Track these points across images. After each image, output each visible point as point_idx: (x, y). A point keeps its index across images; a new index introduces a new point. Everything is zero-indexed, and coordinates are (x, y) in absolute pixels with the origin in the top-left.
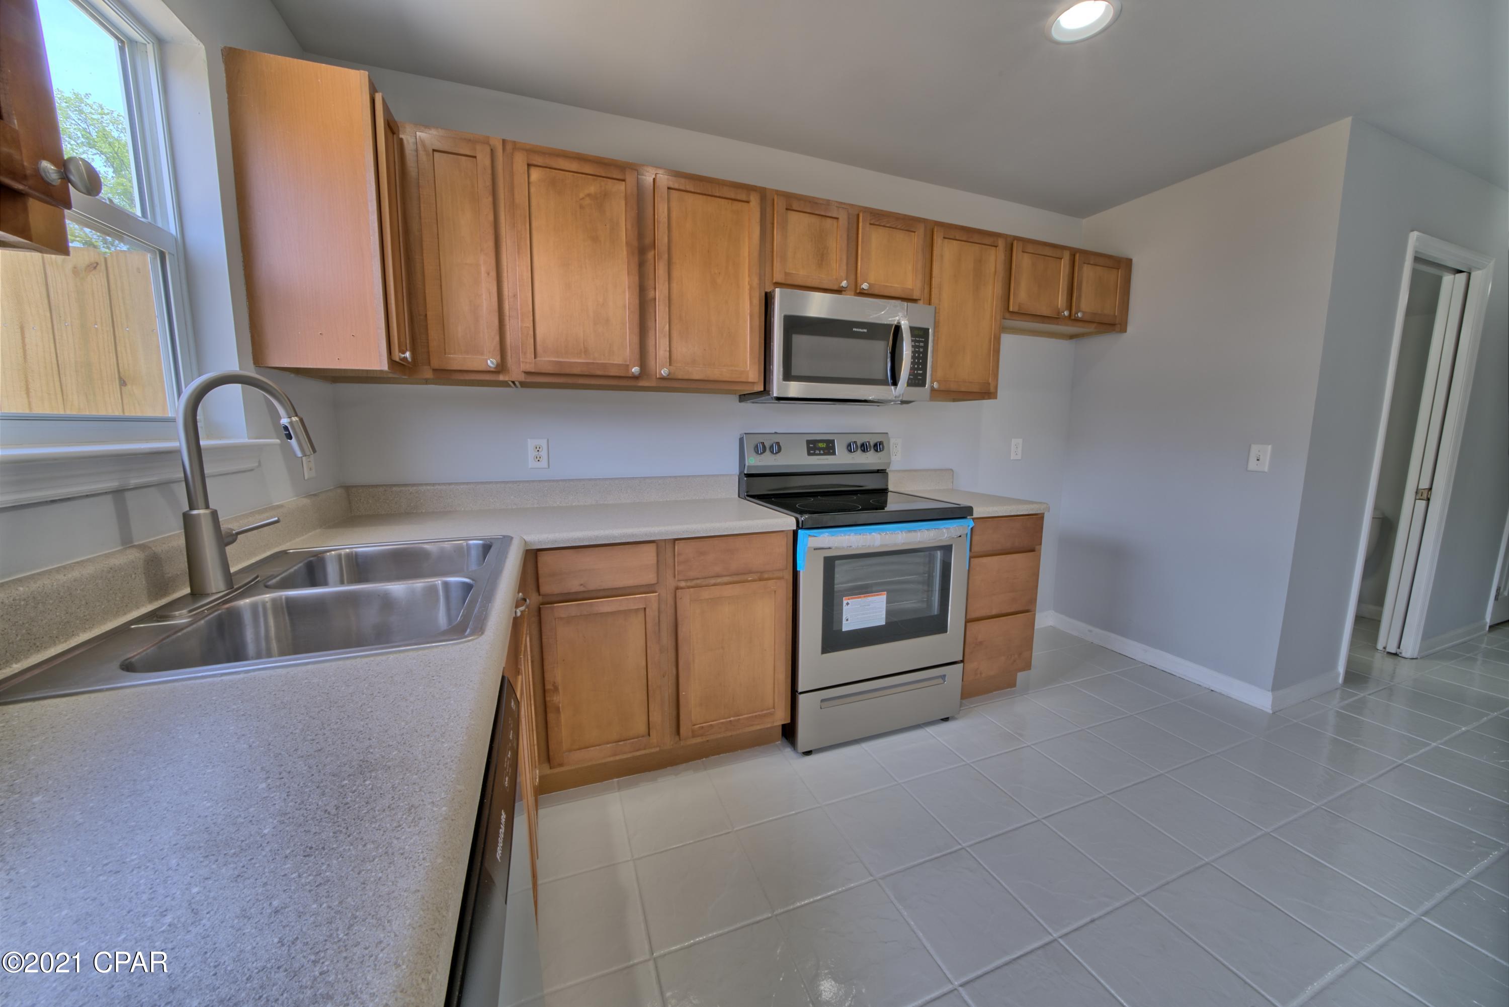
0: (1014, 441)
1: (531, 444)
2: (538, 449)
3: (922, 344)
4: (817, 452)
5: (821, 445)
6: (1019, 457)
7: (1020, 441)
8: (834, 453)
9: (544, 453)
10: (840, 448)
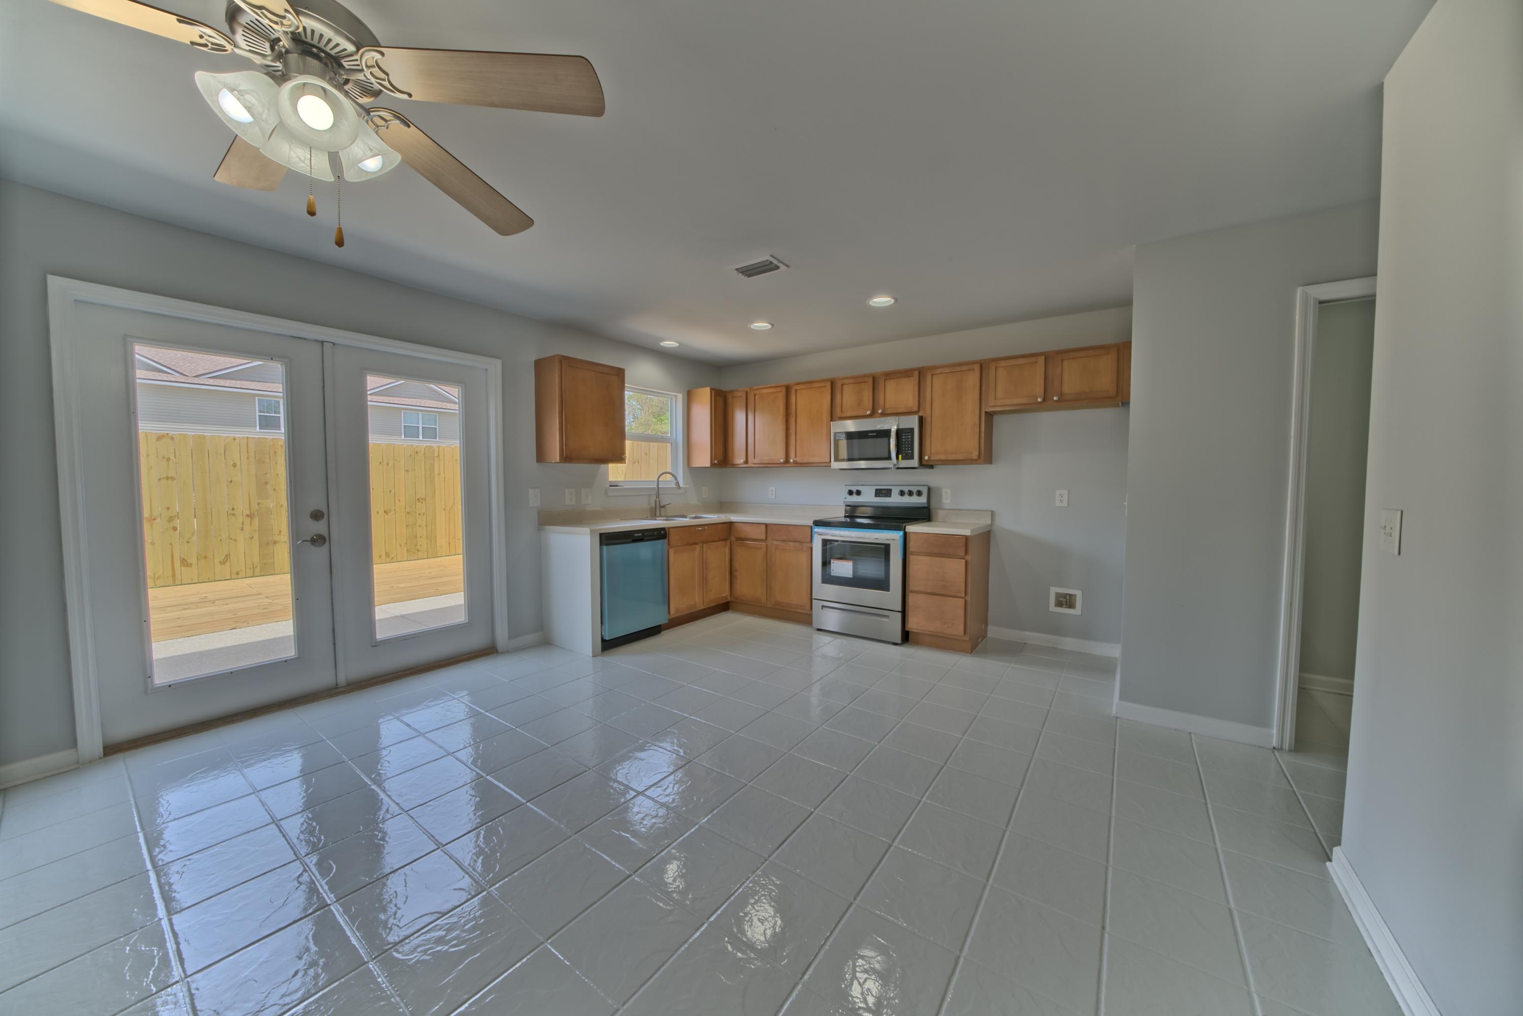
0: (1058, 492)
1: (771, 489)
2: (772, 491)
3: (910, 437)
4: (881, 495)
5: (883, 492)
6: (1065, 504)
7: (1065, 492)
8: (890, 496)
9: (774, 493)
10: (895, 492)
